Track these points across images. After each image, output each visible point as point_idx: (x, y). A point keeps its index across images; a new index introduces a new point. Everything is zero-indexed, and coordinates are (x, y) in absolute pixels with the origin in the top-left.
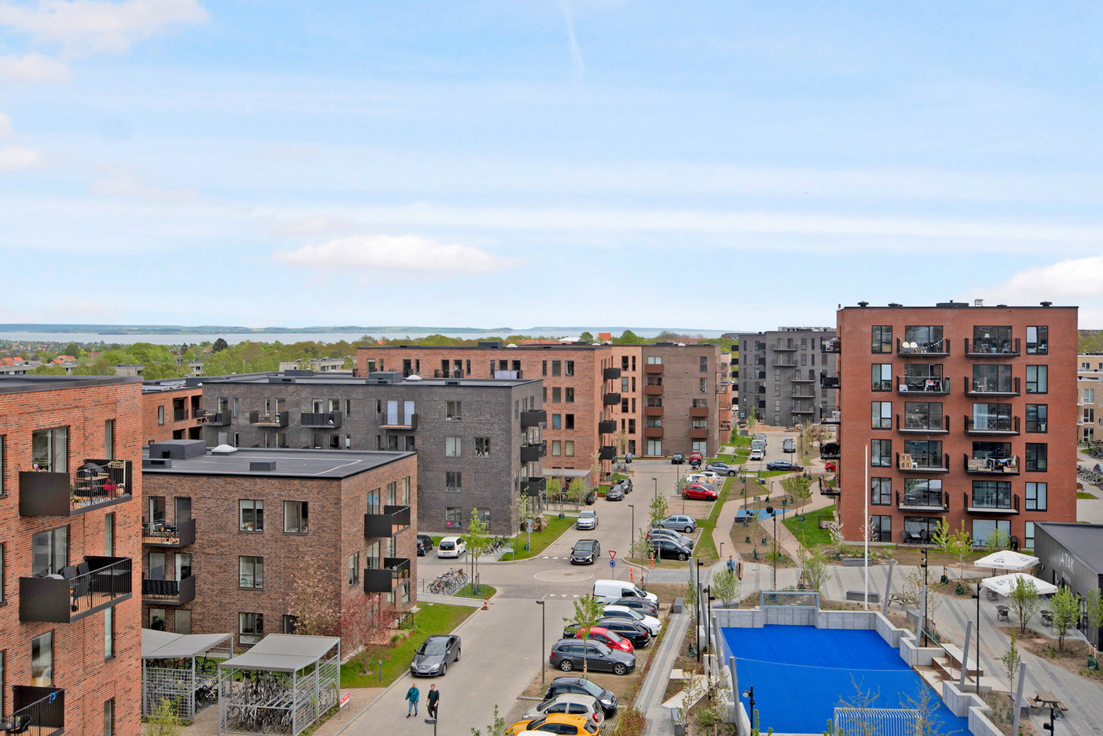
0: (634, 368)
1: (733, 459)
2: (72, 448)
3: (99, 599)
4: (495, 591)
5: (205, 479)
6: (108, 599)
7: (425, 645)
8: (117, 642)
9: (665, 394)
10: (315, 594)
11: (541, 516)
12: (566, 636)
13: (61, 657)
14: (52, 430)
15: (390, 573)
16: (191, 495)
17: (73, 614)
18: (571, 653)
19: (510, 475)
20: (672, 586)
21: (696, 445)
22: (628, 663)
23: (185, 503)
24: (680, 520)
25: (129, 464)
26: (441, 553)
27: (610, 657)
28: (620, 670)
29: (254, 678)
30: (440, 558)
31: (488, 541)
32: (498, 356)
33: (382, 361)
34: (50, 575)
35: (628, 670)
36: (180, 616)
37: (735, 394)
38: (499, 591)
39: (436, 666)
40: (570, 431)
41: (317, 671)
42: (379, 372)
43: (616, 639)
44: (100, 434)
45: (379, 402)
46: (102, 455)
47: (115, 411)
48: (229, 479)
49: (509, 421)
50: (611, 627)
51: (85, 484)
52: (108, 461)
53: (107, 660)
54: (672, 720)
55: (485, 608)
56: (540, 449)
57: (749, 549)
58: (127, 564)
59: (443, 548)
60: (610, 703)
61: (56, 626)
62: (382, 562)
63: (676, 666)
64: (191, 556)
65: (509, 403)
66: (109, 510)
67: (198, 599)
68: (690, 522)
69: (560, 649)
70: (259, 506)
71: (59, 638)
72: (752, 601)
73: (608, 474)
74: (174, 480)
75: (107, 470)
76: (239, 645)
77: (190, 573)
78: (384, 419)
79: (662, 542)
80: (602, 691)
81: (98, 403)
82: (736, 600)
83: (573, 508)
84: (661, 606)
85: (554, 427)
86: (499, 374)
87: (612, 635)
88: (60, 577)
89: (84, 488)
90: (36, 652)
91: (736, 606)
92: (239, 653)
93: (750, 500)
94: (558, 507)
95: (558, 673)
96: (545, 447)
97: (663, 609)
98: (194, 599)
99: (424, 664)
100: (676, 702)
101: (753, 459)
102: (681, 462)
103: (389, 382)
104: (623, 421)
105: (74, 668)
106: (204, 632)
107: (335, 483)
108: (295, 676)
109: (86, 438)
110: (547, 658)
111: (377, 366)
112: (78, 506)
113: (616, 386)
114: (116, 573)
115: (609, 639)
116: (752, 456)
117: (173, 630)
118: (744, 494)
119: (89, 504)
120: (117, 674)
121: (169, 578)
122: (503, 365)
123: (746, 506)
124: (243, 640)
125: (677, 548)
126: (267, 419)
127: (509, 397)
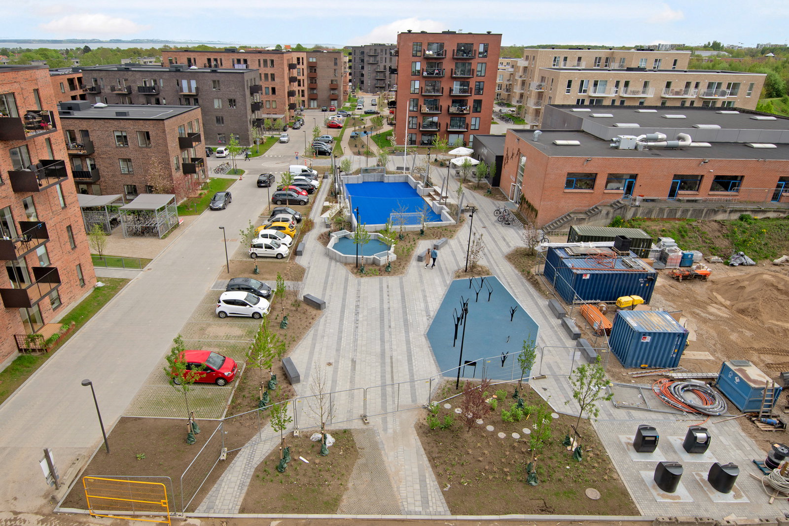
0: (303, 64)
1: (349, 109)
2: (19, 105)
3: (52, 180)
4: (244, 172)
5: (93, 120)
6: (56, 180)
7: (215, 196)
8: (66, 200)
9: (318, 77)
10: (160, 175)
11: (263, 137)
12: (278, 190)
13: (39, 208)
14: (5, 95)
15: (194, 165)
16: (88, 129)
17: (40, 188)
18: (281, 197)
19: (247, 117)
20: (323, 167)
21: (332, 102)
22: (306, 200)
23: (85, 133)
24: (326, 137)
25: (52, 113)
26: (218, 155)
27: (298, 198)
28: (302, 203)
29: (136, 214)
30: (217, 157)
31: (239, 149)
32: (236, 56)
33: (176, 59)
34: (23, 169)
35: (305, 203)
36: (94, 187)
37: (350, 77)
38: (247, 172)
39: (221, 205)
40: (274, 96)
41: (166, 209)
42: (175, 64)
43: (300, 190)
44: (32, 98)
45: (177, 80)
46: (36, 108)
47: (37, 84)
48: (106, 121)
49: (244, 91)
50: (297, 185)
51: (30, 123)
52: (40, 111)
53: (63, 208)
54: (325, 222)
55: (241, 179)
56: (260, 105)
57: (356, 150)
58: (63, 163)
59: (218, 153)
60: (299, 217)
61: (33, 193)
62: (190, 160)
63: (326, 200)
64: (94, 159)
65: (244, 81)
66: (46, 136)
67: (102, 179)
68: (331, 139)
69: (276, 196)
70: (124, 134)
71: (36, 199)
72: (358, 172)
73: (293, 117)
74: (77, 121)
75: (40, 116)
76: (126, 200)
77: (95, 167)
78: (182, 90)
79: (318, 148)
80: (295, 212)
81: (27, 80)
82: (351, 172)
83: (278, 133)
84: (319, 176)
85: (266, 94)
86: (237, 66)
87: (298, 188)
88: (29, 170)
89: (30, 126)
90: (26, 206)
91: (351, 174)
92: (127, 203)
93: (357, 128)
94: (271, 133)
95: (276, 206)
96: (263, 104)
98: (99, 179)
99: (215, 204)
100: (327, 215)
101: (358, 109)
102: (326, 111)
103: (181, 70)
104: (299, 91)
105: (47, 212)
106: (108, 194)
107: (161, 122)
108: (156, 212)
109: (25, 99)
110: (271, 200)
111: (174, 61)
112: (29, 135)
113: (295, 73)
114: (58, 167)
115: (297, 190)
116: (357, 107)
117: (92, 194)
118: (354, 125)
119: (35, 133)
120: (69, 215)
121: (85, 170)
122: (239, 61)
123: (355, 131)
124: (128, 197)
125: (325, 150)
126: (120, 90)
127: (243, 78)
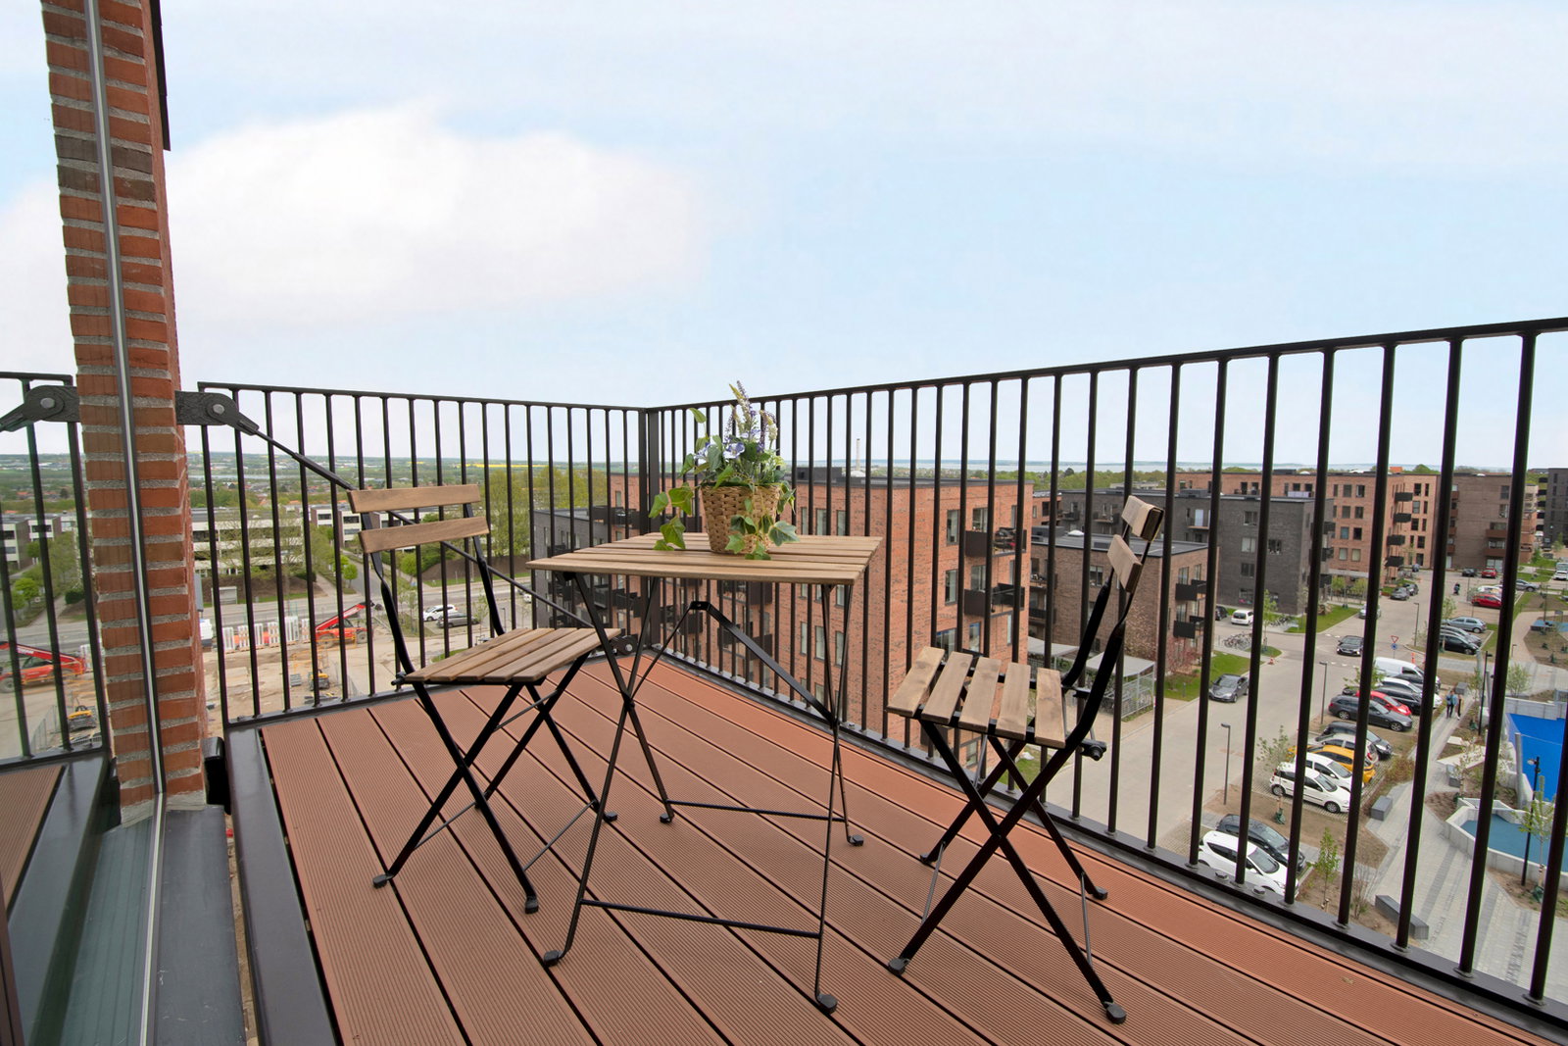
0: (1427, 494)
1: (1533, 578)
4: (1280, 653)
5: (1064, 550)
6: (1011, 609)
7: (1220, 679)
9: (1459, 516)
10: (1138, 631)
11: (1325, 604)
12: (1344, 694)
15: (1195, 626)
17: (994, 614)
18: (1349, 706)
19: (1298, 569)
20: (1456, 672)
21: (1490, 563)
22: (1405, 724)
24: (1468, 621)
26: (1234, 620)
27: (1387, 715)
28: (1395, 727)
30: (1233, 623)
31: (1276, 616)
32: (1292, 480)
33: (1191, 482)
34: (980, 591)
35: (1403, 729)
37: (1541, 522)
38: (1284, 653)
39: (1229, 695)
40: (1357, 541)
41: (1138, 680)
42: (1188, 489)
43: (1394, 703)
44: (1009, 512)
45: (1189, 510)
46: (1011, 525)
49: (1300, 529)
50: (1389, 694)
52: (1013, 529)
53: (1007, 646)
54: (1448, 773)
55: (1271, 663)
56: (1328, 552)
57: (1547, 654)
58: (1022, 591)
59: (1236, 617)
60: (1385, 749)
62: (1188, 617)
63: (1454, 735)
64: (1051, 597)
65: (1301, 515)
66: (1012, 557)
67: (1054, 623)
68: (1479, 624)
69: (1339, 702)
72: (1544, 696)
73: (1394, 579)
78: (1192, 522)
79: (1447, 637)
80: (1377, 739)
81: (1008, 495)
82: (1525, 693)
83: (1357, 601)
84: (1442, 686)
85: (1341, 537)
86: (1291, 494)
87: (1390, 700)
88: (985, 592)
89: (999, 543)
91: (1526, 697)
93: (1551, 613)
94: (1343, 599)
95: (1335, 719)
96: (1332, 551)
97: (1443, 689)
99: (1218, 692)
100: (1452, 761)
101: (1558, 579)
102: (1472, 575)
103: (1197, 496)
104: (1412, 538)
106: (1061, 643)
107: (1155, 560)
109: (1001, 513)
110: (1326, 707)
111: (1187, 486)
112: (997, 553)
113: (1407, 507)
114: (1015, 594)
115: (1386, 702)
116: (1555, 576)
118: (1544, 607)
119: (1001, 553)
121: (1040, 608)
122: (1296, 487)
123: (1545, 618)
125: (1463, 643)
127: (1302, 510)
